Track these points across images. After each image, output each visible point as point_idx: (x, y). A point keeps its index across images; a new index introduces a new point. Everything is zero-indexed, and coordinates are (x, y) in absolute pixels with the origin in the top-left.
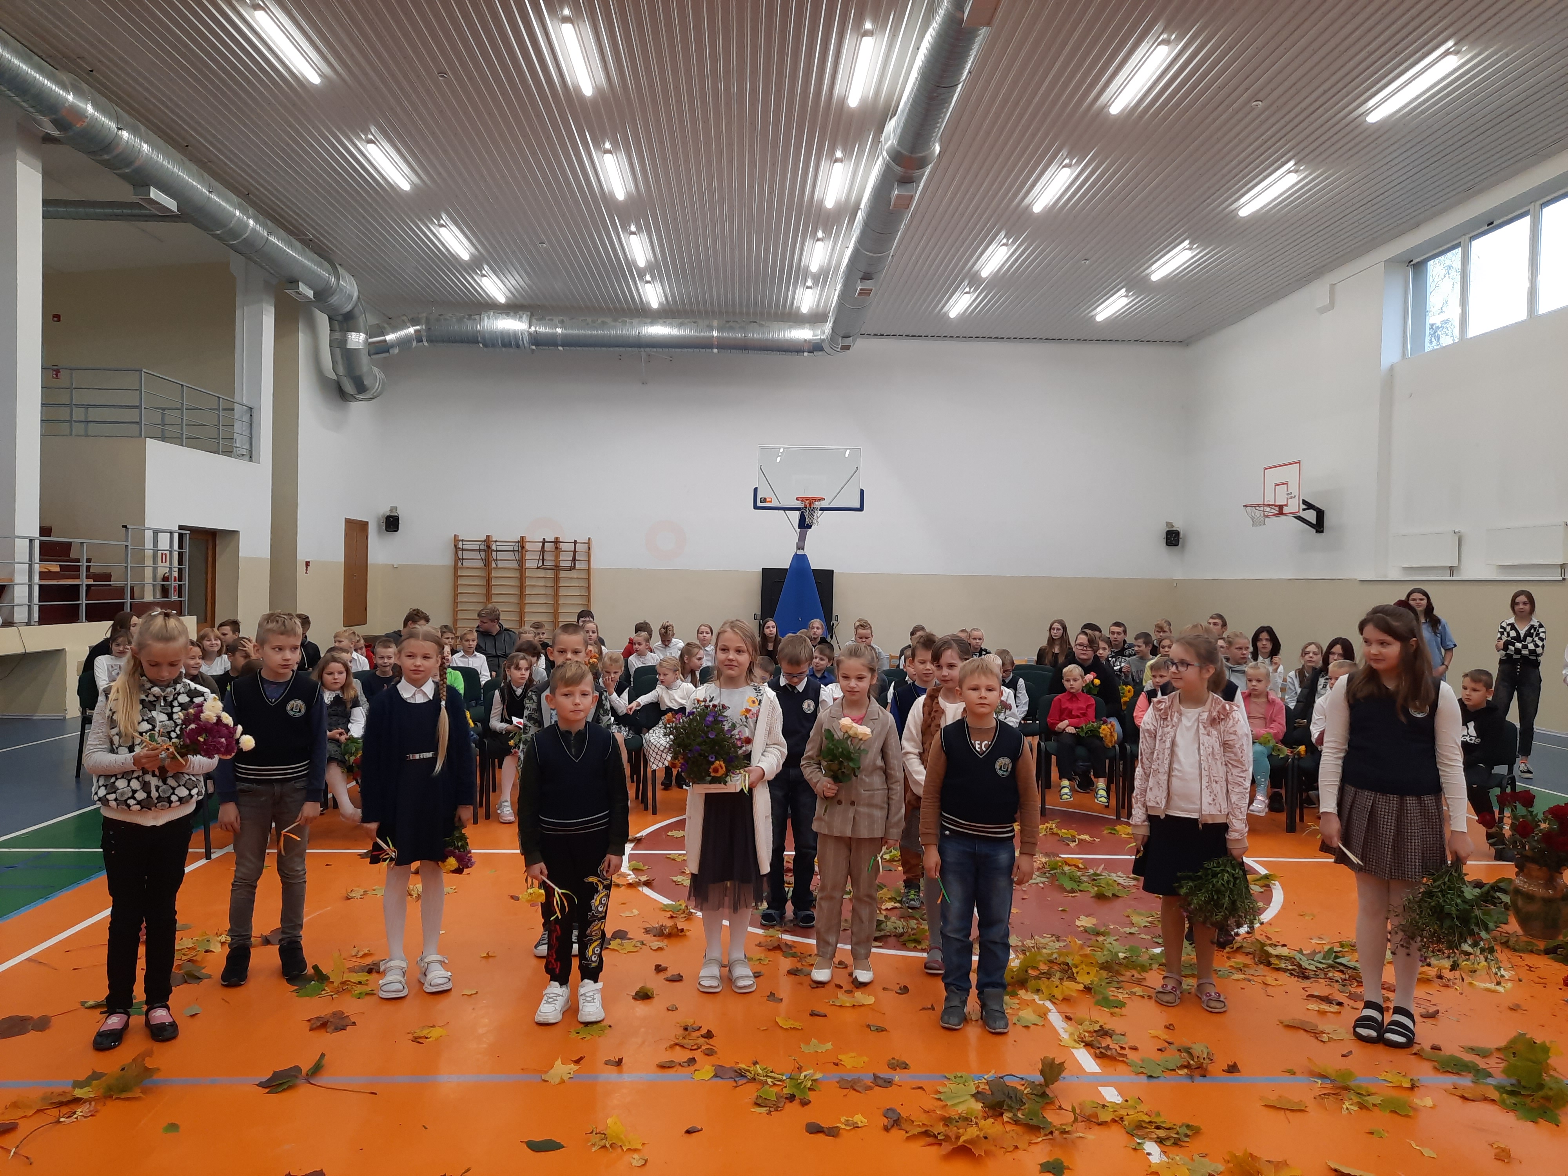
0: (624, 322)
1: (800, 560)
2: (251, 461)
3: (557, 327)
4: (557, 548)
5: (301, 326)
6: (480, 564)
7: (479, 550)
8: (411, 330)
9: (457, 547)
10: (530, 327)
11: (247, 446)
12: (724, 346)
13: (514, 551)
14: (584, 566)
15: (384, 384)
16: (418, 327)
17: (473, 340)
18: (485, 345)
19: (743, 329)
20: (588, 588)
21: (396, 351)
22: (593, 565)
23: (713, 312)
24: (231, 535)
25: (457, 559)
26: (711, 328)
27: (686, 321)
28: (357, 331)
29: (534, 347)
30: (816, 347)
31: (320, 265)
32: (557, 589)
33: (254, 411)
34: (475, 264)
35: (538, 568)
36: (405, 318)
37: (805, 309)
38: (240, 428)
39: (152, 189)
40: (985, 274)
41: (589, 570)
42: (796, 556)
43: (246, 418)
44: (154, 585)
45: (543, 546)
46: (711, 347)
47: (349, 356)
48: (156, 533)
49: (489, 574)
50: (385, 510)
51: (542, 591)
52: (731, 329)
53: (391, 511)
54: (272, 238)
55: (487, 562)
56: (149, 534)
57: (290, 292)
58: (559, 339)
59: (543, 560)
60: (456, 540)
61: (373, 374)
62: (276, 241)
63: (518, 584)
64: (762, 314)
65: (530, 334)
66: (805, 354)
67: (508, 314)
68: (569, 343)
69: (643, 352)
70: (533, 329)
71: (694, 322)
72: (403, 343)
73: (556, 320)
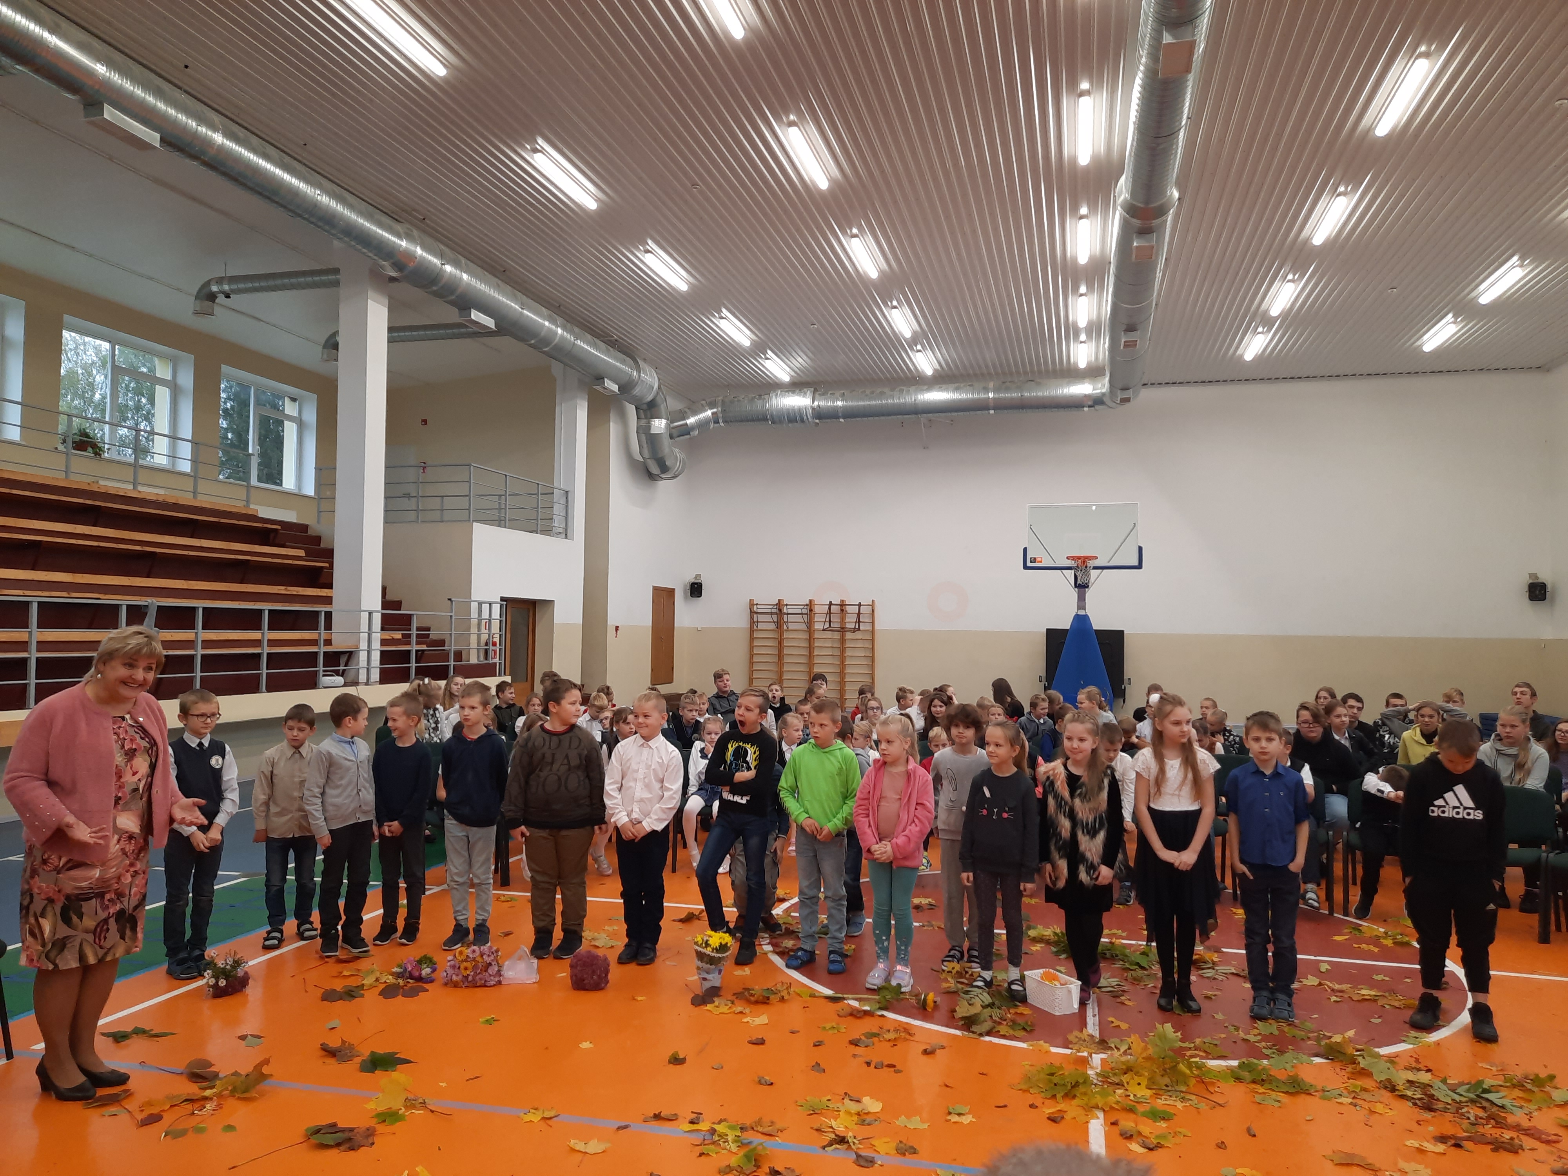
0: (902, 391)
1: (1081, 621)
2: (566, 538)
3: (838, 400)
4: (842, 610)
5: (613, 416)
6: (772, 626)
7: (771, 613)
8: (709, 413)
9: (753, 610)
10: (813, 402)
11: (563, 525)
12: (1000, 406)
13: (802, 614)
14: (868, 627)
15: (684, 463)
16: (715, 410)
17: (763, 418)
18: (773, 422)
19: (1020, 388)
20: (873, 649)
21: (696, 432)
22: (877, 627)
23: (990, 374)
24: (548, 604)
25: (753, 622)
26: (986, 390)
27: (962, 385)
28: (659, 417)
29: (817, 421)
30: (1097, 402)
31: (623, 362)
32: (843, 650)
33: (570, 495)
34: (759, 349)
35: (824, 630)
36: (704, 402)
37: (1082, 365)
38: (558, 509)
39: (473, 311)
40: (1275, 312)
41: (873, 632)
42: (1077, 618)
43: (563, 501)
44: (478, 650)
45: (830, 608)
46: (988, 409)
47: (651, 440)
48: (480, 604)
49: (781, 635)
50: (690, 578)
51: (829, 652)
52: (1007, 389)
53: (696, 578)
54: (579, 342)
55: (779, 624)
56: (474, 606)
57: (598, 388)
58: (840, 411)
59: (830, 622)
60: (752, 604)
61: (674, 453)
62: (582, 344)
63: (807, 645)
64: (1040, 372)
65: (813, 409)
66: (1086, 409)
67: (793, 392)
68: (850, 414)
69: (923, 418)
70: (816, 403)
71: (971, 385)
72: (702, 425)
73: (838, 393)
